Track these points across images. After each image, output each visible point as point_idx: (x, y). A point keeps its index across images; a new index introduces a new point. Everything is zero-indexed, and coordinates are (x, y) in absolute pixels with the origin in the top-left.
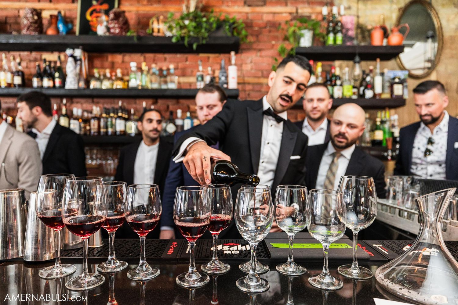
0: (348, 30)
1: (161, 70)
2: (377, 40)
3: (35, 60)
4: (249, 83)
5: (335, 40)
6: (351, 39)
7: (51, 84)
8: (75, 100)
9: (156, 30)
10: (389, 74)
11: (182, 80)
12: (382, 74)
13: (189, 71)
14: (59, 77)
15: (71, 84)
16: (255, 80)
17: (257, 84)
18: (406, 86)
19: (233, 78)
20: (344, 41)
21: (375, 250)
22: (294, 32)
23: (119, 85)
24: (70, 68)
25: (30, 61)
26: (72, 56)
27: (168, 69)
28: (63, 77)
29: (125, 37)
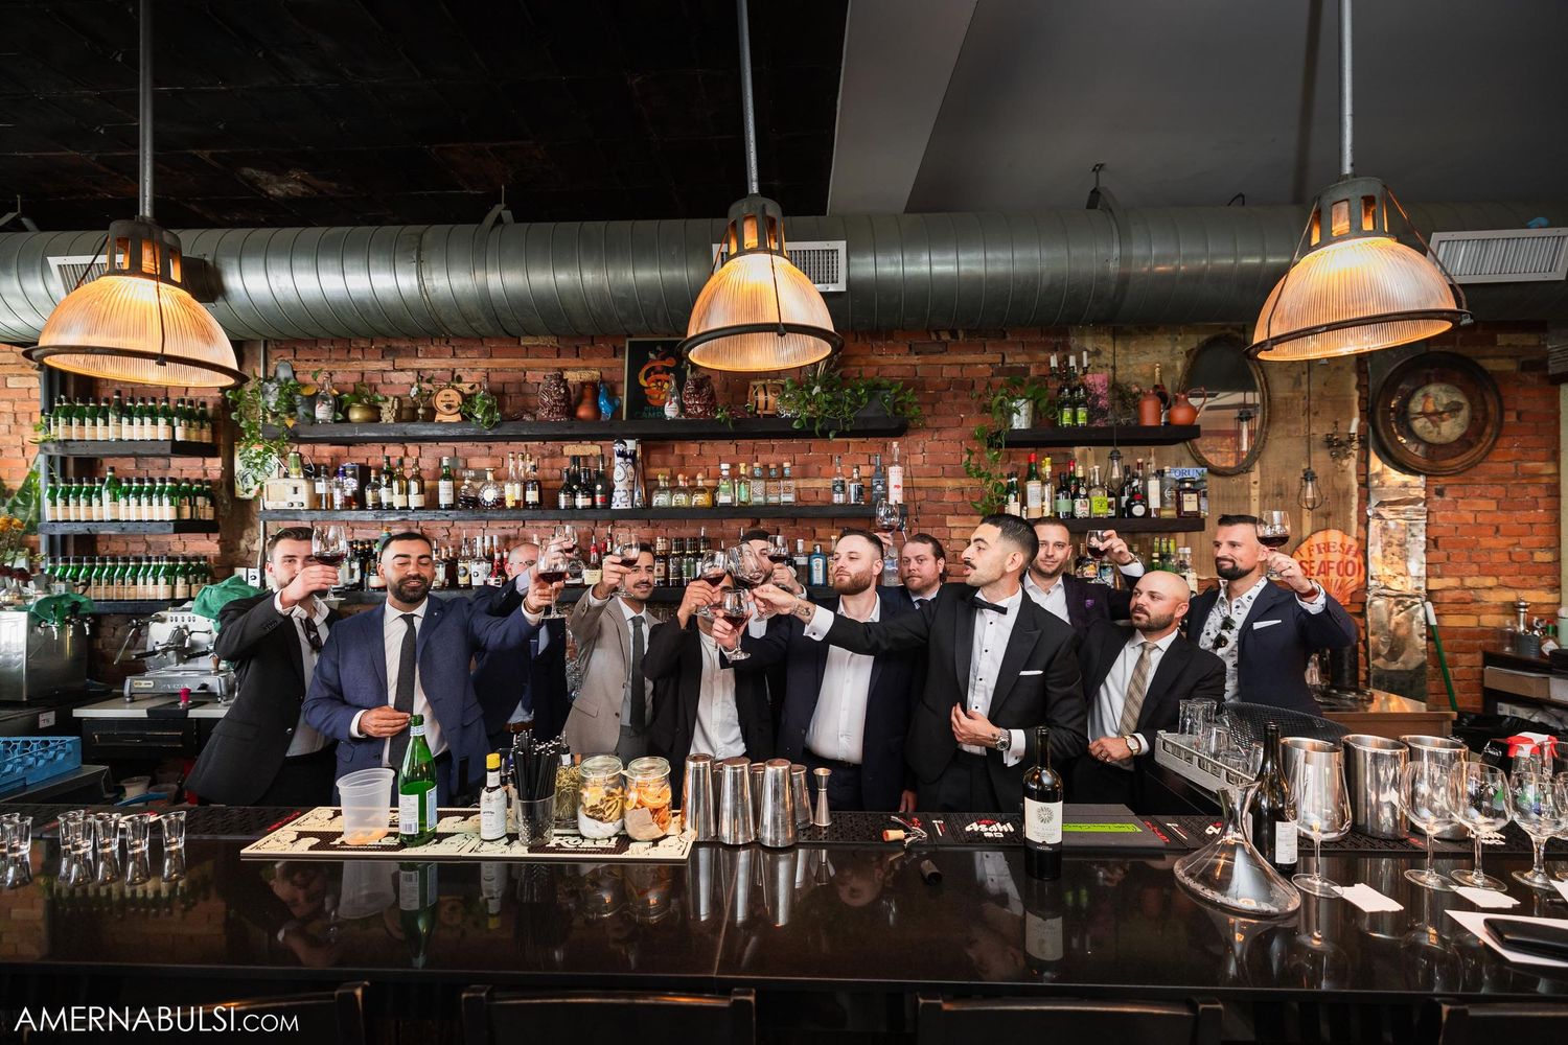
0: (1097, 397)
1: (766, 467)
2: (1150, 415)
3: (552, 455)
4: (920, 488)
5: (1075, 417)
6: (1103, 413)
7: (588, 502)
8: (619, 523)
9: (761, 405)
10: (1173, 474)
11: (801, 483)
12: (1160, 474)
13: (814, 468)
14: (602, 492)
15: (620, 501)
16: (932, 482)
17: (935, 489)
18: (1205, 495)
19: (896, 486)
20: (1090, 418)
21: (1169, 832)
22: (1001, 403)
23: (700, 499)
24: (620, 473)
25: (544, 457)
26: (622, 454)
27: (780, 466)
28: (609, 492)
29: (713, 420)
